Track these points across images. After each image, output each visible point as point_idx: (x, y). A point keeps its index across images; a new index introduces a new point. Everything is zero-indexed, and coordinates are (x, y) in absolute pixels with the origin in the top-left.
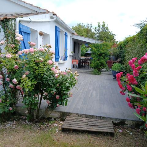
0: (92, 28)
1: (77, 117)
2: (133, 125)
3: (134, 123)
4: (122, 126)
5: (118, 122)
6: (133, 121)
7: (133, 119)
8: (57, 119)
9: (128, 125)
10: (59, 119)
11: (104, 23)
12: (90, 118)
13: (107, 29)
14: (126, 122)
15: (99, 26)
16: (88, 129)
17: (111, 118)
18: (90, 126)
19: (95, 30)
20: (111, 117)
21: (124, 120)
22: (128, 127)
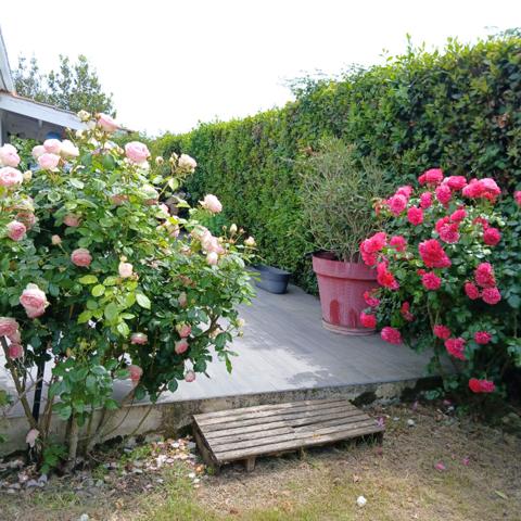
0: (36, 77)
1: (228, 409)
2: (396, 396)
3: (398, 388)
4: (369, 406)
5: (358, 395)
6: (394, 382)
7: (394, 378)
8: (148, 439)
9: (384, 401)
10: (156, 437)
11: (82, 59)
12: (274, 403)
13: (94, 84)
14: (378, 393)
15: (65, 71)
16: (308, 442)
17: (336, 388)
18: (300, 429)
19: (51, 86)
20: (337, 384)
21: (371, 385)
22: (383, 406)
